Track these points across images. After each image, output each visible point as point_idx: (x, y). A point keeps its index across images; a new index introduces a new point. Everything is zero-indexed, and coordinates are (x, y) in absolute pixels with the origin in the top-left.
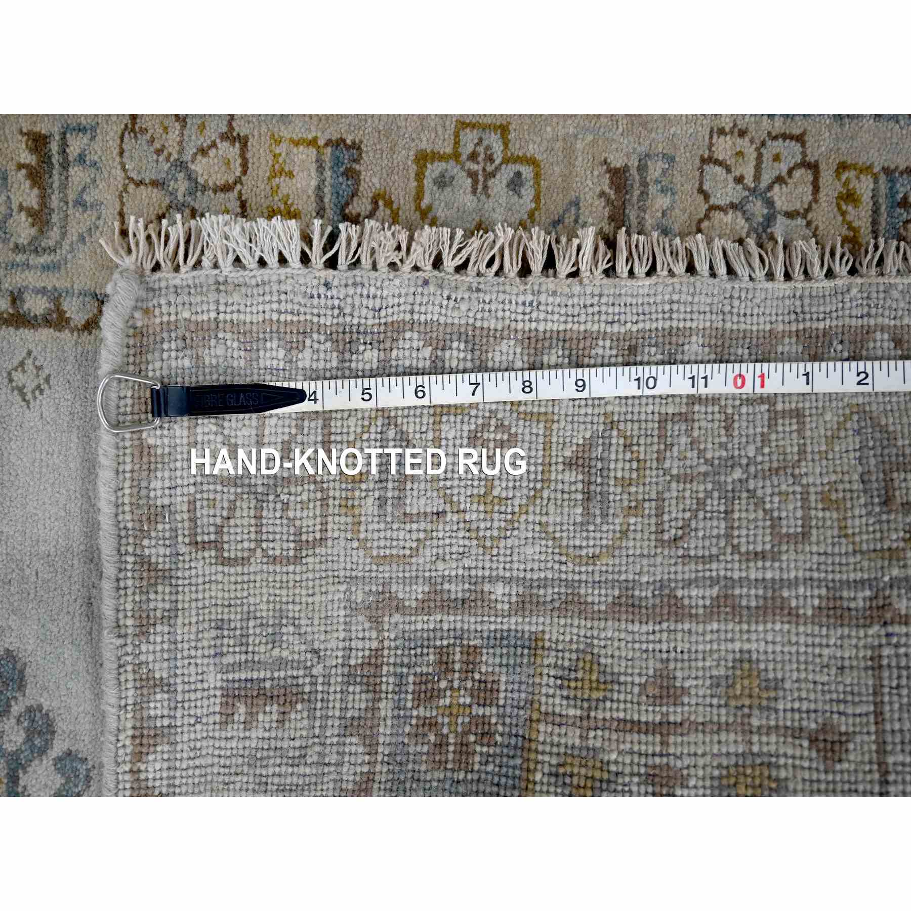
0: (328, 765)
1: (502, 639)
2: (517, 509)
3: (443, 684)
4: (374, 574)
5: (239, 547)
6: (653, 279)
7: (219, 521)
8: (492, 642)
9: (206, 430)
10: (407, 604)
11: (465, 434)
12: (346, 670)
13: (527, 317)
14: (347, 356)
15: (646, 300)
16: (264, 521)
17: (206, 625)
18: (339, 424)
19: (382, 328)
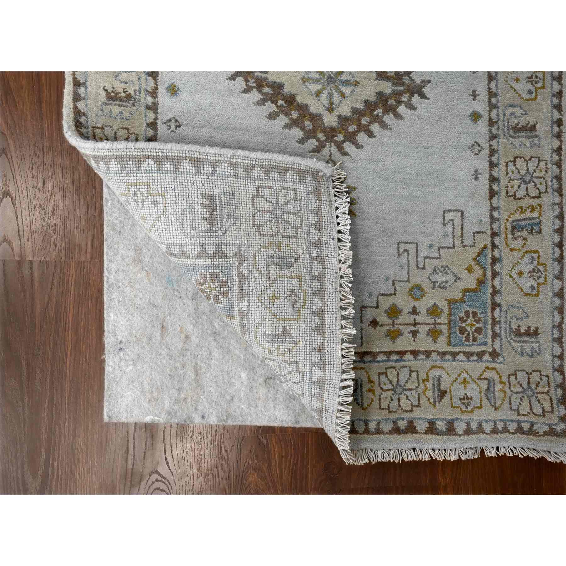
0: (191, 240)
1: (231, 305)
2: (270, 309)
3: (216, 284)
4: (250, 254)
5: (258, 204)
6: (341, 357)
7: (265, 197)
8: (230, 302)
9: (292, 194)
10: (241, 267)
11: (293, 288)
12: (220, 244)
13: (329, 310)
14: (314, 245)
15: (335, 355)
16: (266, 213)
17: (233, 190)
18: (295, 241)
19: (323, 258)
